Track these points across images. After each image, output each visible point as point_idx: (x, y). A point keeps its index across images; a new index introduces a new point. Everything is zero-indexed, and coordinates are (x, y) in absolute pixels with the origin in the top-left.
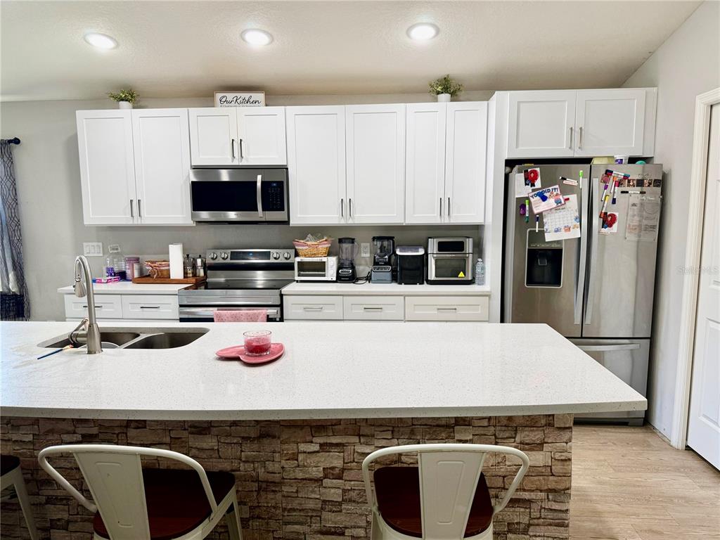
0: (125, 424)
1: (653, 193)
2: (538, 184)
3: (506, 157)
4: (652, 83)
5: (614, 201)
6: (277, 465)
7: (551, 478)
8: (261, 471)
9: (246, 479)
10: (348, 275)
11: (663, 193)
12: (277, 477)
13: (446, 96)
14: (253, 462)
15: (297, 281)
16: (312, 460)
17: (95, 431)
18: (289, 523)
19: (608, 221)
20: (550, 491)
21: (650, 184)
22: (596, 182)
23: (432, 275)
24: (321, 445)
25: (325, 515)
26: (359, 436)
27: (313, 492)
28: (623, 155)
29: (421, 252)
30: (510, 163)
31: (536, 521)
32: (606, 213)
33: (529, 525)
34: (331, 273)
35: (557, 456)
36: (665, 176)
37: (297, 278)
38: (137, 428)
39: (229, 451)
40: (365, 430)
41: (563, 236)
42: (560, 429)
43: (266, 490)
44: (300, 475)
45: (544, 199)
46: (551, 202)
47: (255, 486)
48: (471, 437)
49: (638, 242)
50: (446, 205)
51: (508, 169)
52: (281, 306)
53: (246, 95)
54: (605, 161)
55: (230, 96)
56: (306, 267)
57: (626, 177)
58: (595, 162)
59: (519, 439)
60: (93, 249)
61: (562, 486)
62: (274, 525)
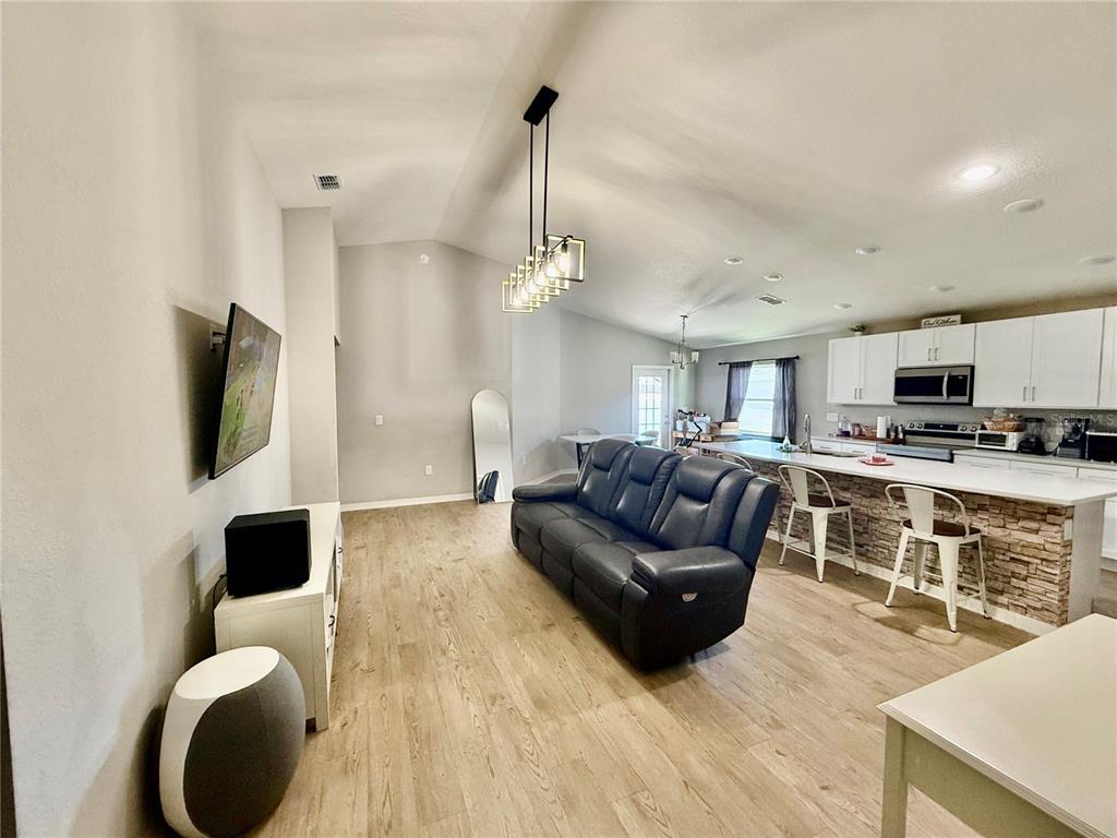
10: (1032, 447)
12: (877, 516)
20: (1043, 560)
31: (1032, 575)
33: (1027, 577)
37: (977, 446)
42: (1050, 524)
43: (871, 521)
52: (952, 461)
53: (945, 318)
55: (932, 320)
59: (1021, 524)
60: (832, 417)
61: (1051, 559)
62: (874, 538)
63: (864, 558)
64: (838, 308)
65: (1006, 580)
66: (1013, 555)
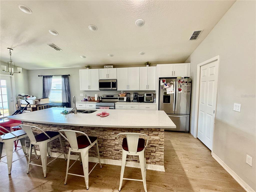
0: (79, 127)
1: (190, 84)
2: (165, 82)
3: (159, 77)
4: (189, 62)
5: (181, 86)
6: (106, 136)
7: (160, 142)
8: (104, 137)
9: (100, 139)
10: (128, 100)
11: (191, 84)
12: (106, 139)
13: (148, 66)
14: (102, 135)
15: (119, 101)
16: (113, 136)
17: (74, 128)
18: (109, 148)
19: (180, 90)
20: (160, 144)
21: (189, 82)
22: (177, 82)
23: (145, 101)
24: (115, 133)
25: (115, 146)
26: (122, 131)
27: (113, 142)
28: (183, 77)
29: (143, 96)
30: (160, 78)
31: (157, 150)
32: (179, 88)
33: (156, 151)
34: (125, 100)
35: (161, 137)
36: (192, 81)
37: (118, 101)
38: (81, 128)
39: (97, 133)
40: (123, 130)
41: (170, 93)
42: (161, 132)
43: (104, 141)
44: (111, 139)
45: (166, 85)
46: (168, 86)
47: (102, 140)
48: (144, 132)
49: (187, 94)
50: (148, 86)
51: (160, 80)
52: (115, 106)
53: (110, 66)
54: (179, 78)
55: (107, 66)
56: (121, 99)
57: (183, 81)
58: (177, 78)
59: (153, 133)
60: (82, 95)
61: (162, 144)
62: (106, 148)
63: (103, 157)
64: (82, 57)
65: (150, 154)
66: (152, 145)
